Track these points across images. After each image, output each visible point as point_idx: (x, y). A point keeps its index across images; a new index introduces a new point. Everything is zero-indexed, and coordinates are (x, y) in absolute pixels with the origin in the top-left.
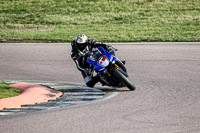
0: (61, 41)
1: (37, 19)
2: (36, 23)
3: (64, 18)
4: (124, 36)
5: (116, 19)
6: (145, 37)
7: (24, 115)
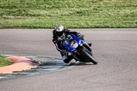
0: (40, 28)
1: (23, 13)
2: (23, 15)
3: (42, 12)
4: (83, 24)
5: (78, 13)
6: (98, 25)
7: (15, 78)
